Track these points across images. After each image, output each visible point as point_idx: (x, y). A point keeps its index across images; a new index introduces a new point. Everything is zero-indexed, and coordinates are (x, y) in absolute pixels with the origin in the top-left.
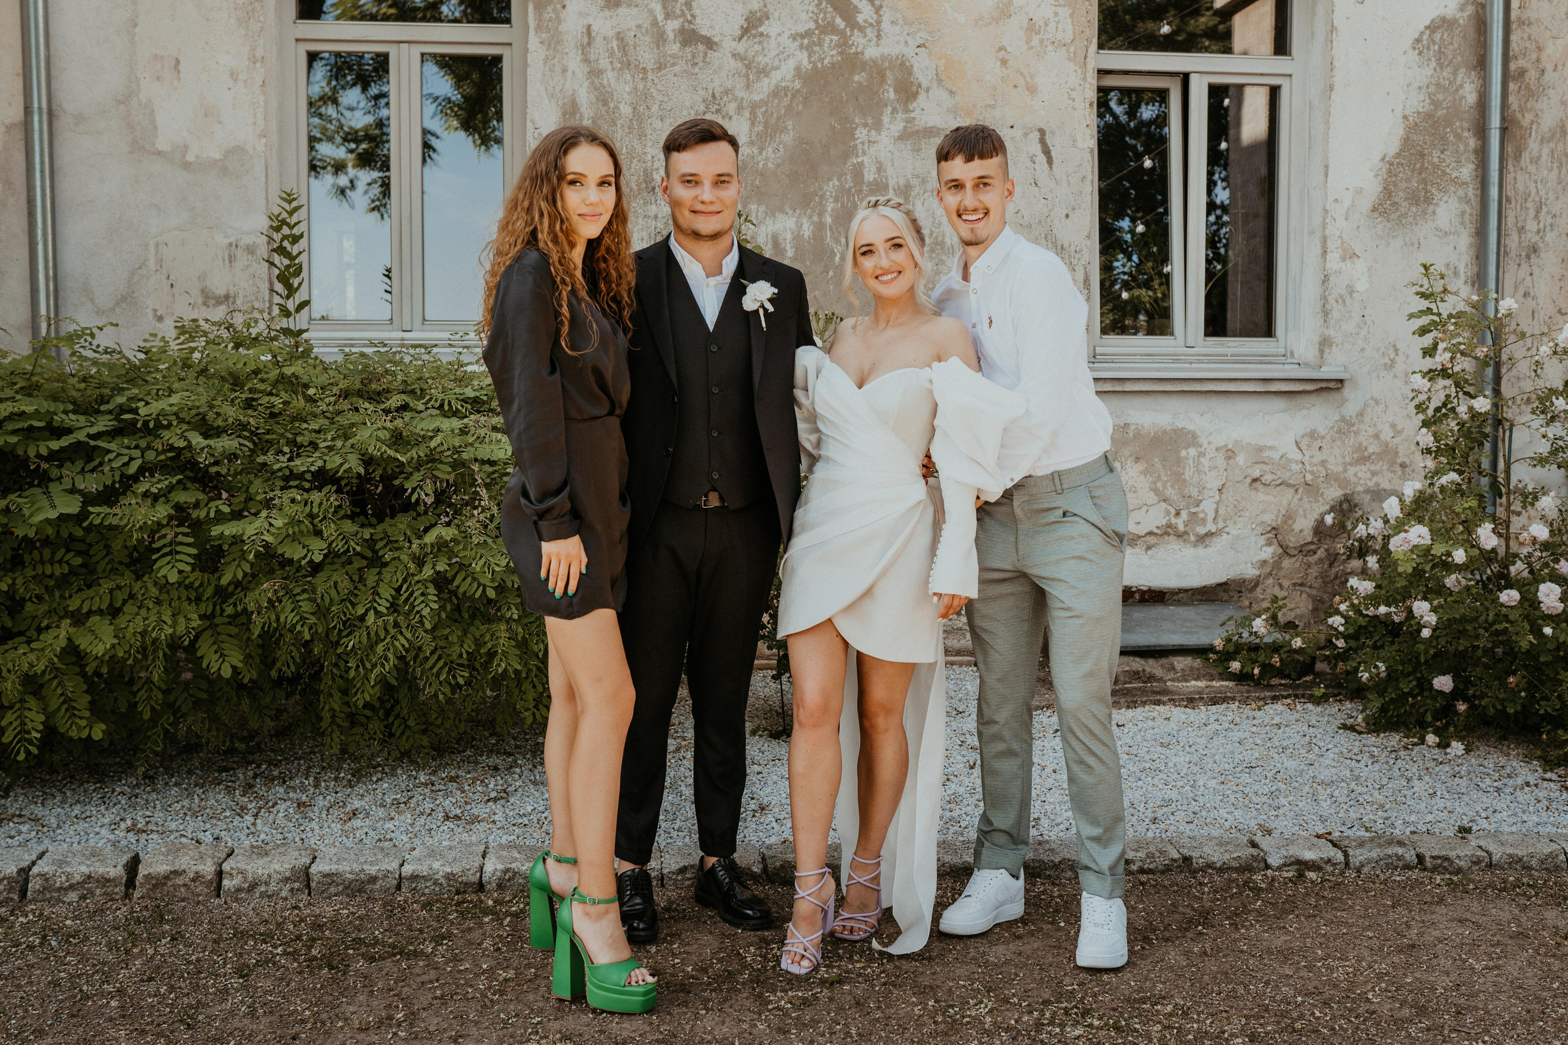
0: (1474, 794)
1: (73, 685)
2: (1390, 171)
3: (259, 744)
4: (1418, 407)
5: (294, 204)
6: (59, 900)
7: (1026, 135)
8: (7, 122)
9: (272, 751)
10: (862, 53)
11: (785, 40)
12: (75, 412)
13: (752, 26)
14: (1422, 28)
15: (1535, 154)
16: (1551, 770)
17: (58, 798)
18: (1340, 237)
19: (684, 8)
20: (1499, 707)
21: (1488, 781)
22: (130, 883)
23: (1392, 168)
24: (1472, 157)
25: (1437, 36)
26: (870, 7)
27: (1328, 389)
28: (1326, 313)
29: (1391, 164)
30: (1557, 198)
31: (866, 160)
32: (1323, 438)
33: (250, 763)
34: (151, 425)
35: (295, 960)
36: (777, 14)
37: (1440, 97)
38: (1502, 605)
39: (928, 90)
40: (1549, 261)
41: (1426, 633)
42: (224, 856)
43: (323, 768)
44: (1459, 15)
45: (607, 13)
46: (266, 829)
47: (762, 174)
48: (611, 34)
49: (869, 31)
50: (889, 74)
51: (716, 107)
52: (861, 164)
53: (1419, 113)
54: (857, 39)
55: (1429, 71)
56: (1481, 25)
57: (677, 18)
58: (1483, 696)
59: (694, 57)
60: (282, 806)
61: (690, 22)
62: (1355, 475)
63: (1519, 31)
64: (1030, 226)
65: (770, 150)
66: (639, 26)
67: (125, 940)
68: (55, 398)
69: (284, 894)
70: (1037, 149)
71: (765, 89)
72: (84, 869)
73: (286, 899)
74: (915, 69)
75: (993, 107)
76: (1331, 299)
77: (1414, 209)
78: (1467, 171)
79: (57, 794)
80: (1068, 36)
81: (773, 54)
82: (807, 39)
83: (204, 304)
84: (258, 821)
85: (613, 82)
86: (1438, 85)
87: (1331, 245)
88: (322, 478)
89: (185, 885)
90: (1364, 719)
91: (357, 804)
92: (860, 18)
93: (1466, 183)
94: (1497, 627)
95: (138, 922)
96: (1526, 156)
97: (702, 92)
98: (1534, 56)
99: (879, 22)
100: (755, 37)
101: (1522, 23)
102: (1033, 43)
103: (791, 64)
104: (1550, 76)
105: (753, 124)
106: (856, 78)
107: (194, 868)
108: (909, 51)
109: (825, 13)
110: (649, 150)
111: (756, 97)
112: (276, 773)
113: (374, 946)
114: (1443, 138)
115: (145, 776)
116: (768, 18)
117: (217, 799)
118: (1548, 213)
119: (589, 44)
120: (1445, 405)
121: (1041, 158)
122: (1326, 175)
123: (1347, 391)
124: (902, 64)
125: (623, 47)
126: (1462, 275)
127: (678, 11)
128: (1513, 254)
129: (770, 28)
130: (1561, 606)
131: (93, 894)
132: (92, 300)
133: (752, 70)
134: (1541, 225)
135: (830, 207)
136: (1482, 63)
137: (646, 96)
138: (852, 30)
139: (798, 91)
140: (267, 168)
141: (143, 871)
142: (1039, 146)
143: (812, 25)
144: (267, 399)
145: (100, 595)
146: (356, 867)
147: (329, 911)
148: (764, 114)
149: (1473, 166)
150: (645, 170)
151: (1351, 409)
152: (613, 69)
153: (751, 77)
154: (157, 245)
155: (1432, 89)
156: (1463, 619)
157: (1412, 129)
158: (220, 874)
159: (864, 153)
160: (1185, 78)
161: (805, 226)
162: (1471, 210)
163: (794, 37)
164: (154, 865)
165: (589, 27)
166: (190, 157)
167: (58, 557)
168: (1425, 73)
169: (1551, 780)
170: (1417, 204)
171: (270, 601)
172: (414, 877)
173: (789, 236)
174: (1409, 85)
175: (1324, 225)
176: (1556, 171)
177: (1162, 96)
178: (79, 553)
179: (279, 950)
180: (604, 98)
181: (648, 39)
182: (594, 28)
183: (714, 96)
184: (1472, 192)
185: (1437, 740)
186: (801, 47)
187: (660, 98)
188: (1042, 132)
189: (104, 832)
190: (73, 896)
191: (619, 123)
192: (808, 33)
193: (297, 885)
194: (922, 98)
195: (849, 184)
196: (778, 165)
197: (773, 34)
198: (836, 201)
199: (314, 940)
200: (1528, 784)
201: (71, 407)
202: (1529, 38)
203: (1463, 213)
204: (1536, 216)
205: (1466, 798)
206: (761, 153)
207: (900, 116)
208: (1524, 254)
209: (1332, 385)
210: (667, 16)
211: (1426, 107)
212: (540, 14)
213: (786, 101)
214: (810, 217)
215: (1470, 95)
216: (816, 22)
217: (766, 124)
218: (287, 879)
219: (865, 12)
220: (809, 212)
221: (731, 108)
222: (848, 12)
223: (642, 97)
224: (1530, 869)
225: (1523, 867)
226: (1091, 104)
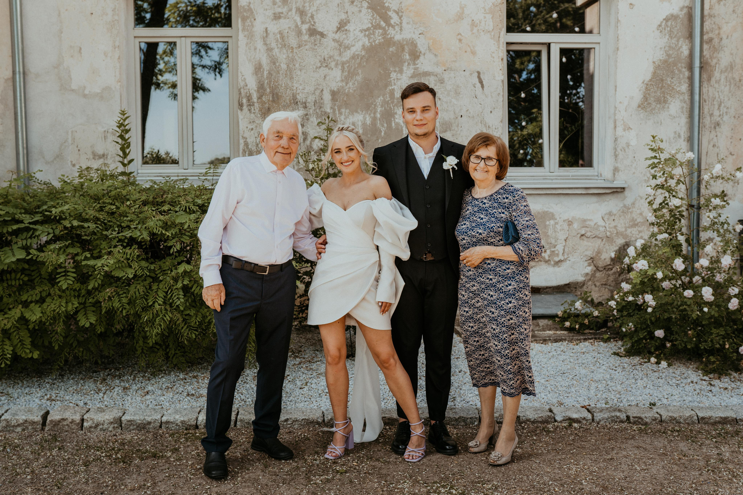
0: (666, 387)
1: (25, 334)
2: (646, 88)
3: (113, 360)
4: (649, 203)
5: (126, 116)
6: (13, 431)
7: (471, 74)
8: (6, 78)
9: (118, 363)
10: (393, 38)
11: (357, 33)
12: (25, 213)
13: (342, 26)
14: (662, 20)
15: (718, 79)
16: (707, 375)
17: (20, 385)
18: (623, 120)
19: (310, 19)
20: (683, 345)
21: (674, 380)
22: (44, 424)
23: (648, 87)
24: (687, 80)
25: (669, 23)
26: (396, 16)
27: (617, 192)
28: (616, 156)
29: (647, 85)
30: (729, 100)
31: (396, 87)
32: (615, 215)
33: (107, 369)
34: (58, 218)
35: (110, 459)
36: (353, 21)
37: (671, 52)
38: (685, 297)
39: (424, 54)
40: (725, 130)
41: (650, 310)
42: (85, 412)
43: (139, 371)
44: (680, 13)
45: (275, 22)
46: (108, 400)
47: (347, 95)
48: (276, 31)
49: (396, 27)
50: (406, 47)
51: (326, 64)
52: (393, 90)
53: (660, 60)
54: (391, 31)
55: (665, 40)
56: (690, 17)
57: (307, 23)
58: (676, 340)
59: (315, 41)
60: (116, 389)
61: (313, 25)
62: (631, 233)
63: (709, 20)
64: (473, 117)
65: (351, 83)
66: (289, 28)
67: (39, 449)
68: (16, 207)
69: (110, 429)
70: (476, 81)
71: (348, 55)
72: (24, 417)
73: (111, 431)
74: (418, 45)
75: (455, 61)
76: (618, 149)
77: (658, 106)
78: (684, 87)
79: (20, 383)
80: (491, 28)
81: (352, 39)
82: (367, 32)
83: (94, 158)
84: (105, 396)
85: (278, 54)
86: (670, 47)
87: (618, 124)
88: (132, 241)
89: (67, 425)
90: (624, 350)
91: (150, 388)
92: (392, 22)
93: (684, 93)
94: (681, 308)
95: (46, 441)
96: (713, 80)
97: (318, 57)
98: (717, 32)
99: (401, 23)
100: (343, 31)
101: (710, 16)
102: (474, 31)
103: (360, 43)
104: (725, 41)
105: (343, 72)
106: (391, 49)
107: (71, 417)
108: (415, 36)
109: (376, 20)
110: (294, 84)
111: (344, 59)
112: (117, 374)
113: (145, 453)
114: (673, 72)
115: (60, 375)
116: (349, 23)
117: (90, 385)
118: (725, 107)
119: (267, 36)
120: (664, 202)
121: (479, 85)
122: (616, 91)
123: (626, 193)
124: (412, 42)
125: (282, 38)
126: (683, 137)
127: (307, 20)
128: (707, 127)
129: (350, 27)
130: (712, 298)
131: (27, 428)
132: (44, 157)
133: (342, 47)
134: (721, 113)
135: (379, 109)
136: (691, 36)
137: (293, 60)
138: (388, 27)
139: (364, 56)
140: (121, 97)
141: (49, 418)
142: (477, 80)
143: (370, 25)
144: (109, 206)
145: (34, 294)
146: (142, 418)
147: (128, 437)
148: (348, 67)
149: (687, 85)
150: (293, 94)
151: (628, 201)
152: (278, 48)
153: (342, 50)
154: (72, 132)
155: (667, 48)
156: (667, 304)
157: (657, 68)
158: (83, 420)
159: (395, 84)
160: (549, 45)
161: (368, 119)
162: (686, 106)
163: (361, 31)
164: (54, 416)
165: (266, 29)
166: (87, 92)
167: (18, 277)
168: (663, 41)
169: (705, 380)
170: (660, 103)
171: (109, 297)
172: (167, 422)
173: (360, 123)
174: (655, 47)
175: (615, 114)
176: (728, 87)
177: (539, 53)
178: (26, 275)
179: (104, 455)
180: (274, 61)
181: (294, 33)
182: (268, 29)
183: (324, 59)
184: (687, 97)
185: (656, 360)
186: (365, 35)
187: (300, 60)
188: (479, 73)
189: (37, 400)
190: (19, 429)
191: (281, 72)
192: (368, 29)
193: (116, 425)
194: (422, 58)
195: (388, 99)
196: (355, 91)
197: (351, 30)
198: (382, 107)
199: (119, 450)
200: (692, 382)
201: (23, 211)
202: (714, 23)
203: (682, 107)
204: (719, 108)
205: (660, 389)
206: (346, 85)
207: (412, 67)
208: (713, 126)
209: (619, 190)
210: (303, 23)
211: (664, 57)
212: (244, 23)
213: (358, 61)
214: (370, 114)
215: (685, 51)
216: (372, 24)
217: (349, 72)
218: (112, 423)
219: (395, 19)
220: (369, 112)
221: (333, 64)
222: (386, 19)
223: (291, 60)
224: (680, 423)
225: (677, 422)
226: (502, 59)
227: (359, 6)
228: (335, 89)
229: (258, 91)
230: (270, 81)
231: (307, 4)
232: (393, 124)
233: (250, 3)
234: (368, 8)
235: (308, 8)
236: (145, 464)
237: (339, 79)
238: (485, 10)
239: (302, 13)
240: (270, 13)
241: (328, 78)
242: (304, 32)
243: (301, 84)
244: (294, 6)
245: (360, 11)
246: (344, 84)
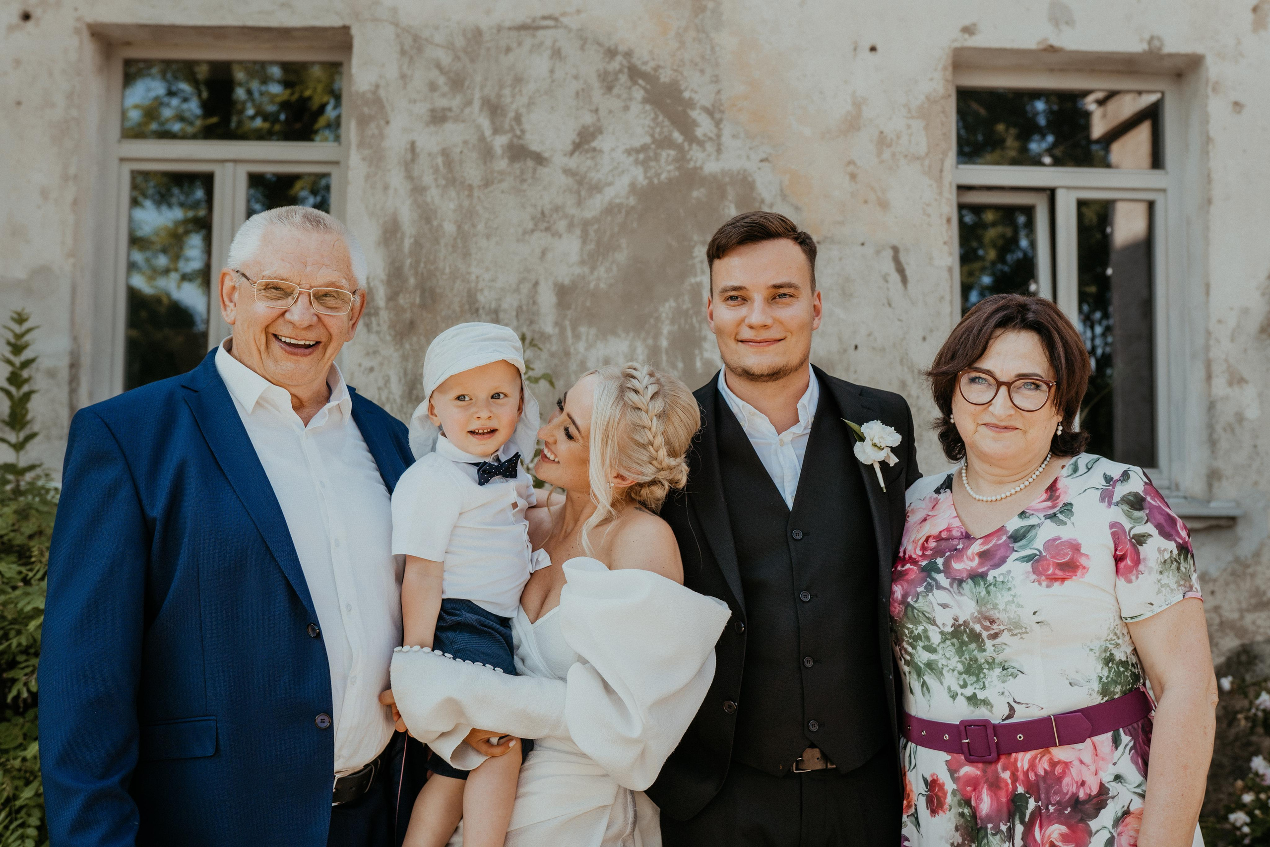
7: (878, 252)
10: (701, 168)
11: (619, 155)
13: (584, 141)
18: (1226, 360)
19: (514, 123)
26: (709, 120)
27: (1219, 527)
28: (1213, 443)
32: (1215, 581)
36: (611, 129)
45: (432, 128)
47: (593, 295)
48: (436, 150)
49: (708, 145)
50: (730, 189)
51: (545, 225)
52: (700, 284)
54: (696, 153)
57: (505, 132)
59: (522, 172)
61: (520, 138)
62: (1254, 623)
64: (883, 350)
65: (602, 269)
66: (465, 142)
70: (889, 267)
71: (598, 206)
74: (757, 182)
75: (842, 223)
76: (1219, 428)
80: (923, 149)
81: (606, 169)
82: (643, 154)
85: (437, 200)
87: (1218, 369)
92: (699, 132)
97: (529, 209)
99: (719, 136)
100: (587, 151)
102: (884, 157)
103: (626, 180)
105: (584, 242)
106: (695, 194)
108: (751, 166)
109: (662, 127)
110: (473, 269)
111: (588, 214)
116: (601, 133)
119: (413, 160)
121: (895, 277)
122: (1208, 294)
123: (1241, 529)
124: (744, 179)
125: (449, 163)
127: (507, 127)
129: (604, 143)
133: (584, 186)
135: (666, 329)
137: (471, 213)
138: (690, 145)
139: (633, 208)
140: (74, 288)
142: (892, 265)
143: (648, 140)
148: (596, 232)
150: (469, 291)
151: (1245, 549)
152: (437, 186)
153: (583, 193)
160: (1051, 193)
161: (639, 350)
163: (629, 152)
165: (413, 143)
175: (1207, 348)
177: (1029, 211)
180: (426, 215)
181: (474, 155)
182: (417, 144)
183: (543, 213)
186: (637, 162)
187: (487, 215)
188: (896, 250)
191: (442, 241)
192: (644, 148)
195: (687, 305)
196: (611, 285)
197: (606, 149)
198: (673, 322)
206: (592, 272)
209: (1223, 523)
210: (496, 131)
212: (362, 131)
213: (620, 219)
214: (645, 340)
216: (652, 136)
217: (598, 243)
219: (704, 126)
220: (643, 335)
221: (562, 225)
222: (686, 126)
223: (468, 215)
226: (949, 221)
227: (625, 96)
228: (567, 281)
229: (389, 283)
230: (418, 262)
231: (507, 92)
232: (698, 364)
233: (377, 86)
234: (645, 101)
235: (509, 100)
237: (574, 257)
238: (909, 111)
239: (494, 109)
240: (422, 109)
241: (549, 256)
242: (498, 151)
243: (487, 269)
244: (477, 96)
245: (626, 108)
246: (586, 270)
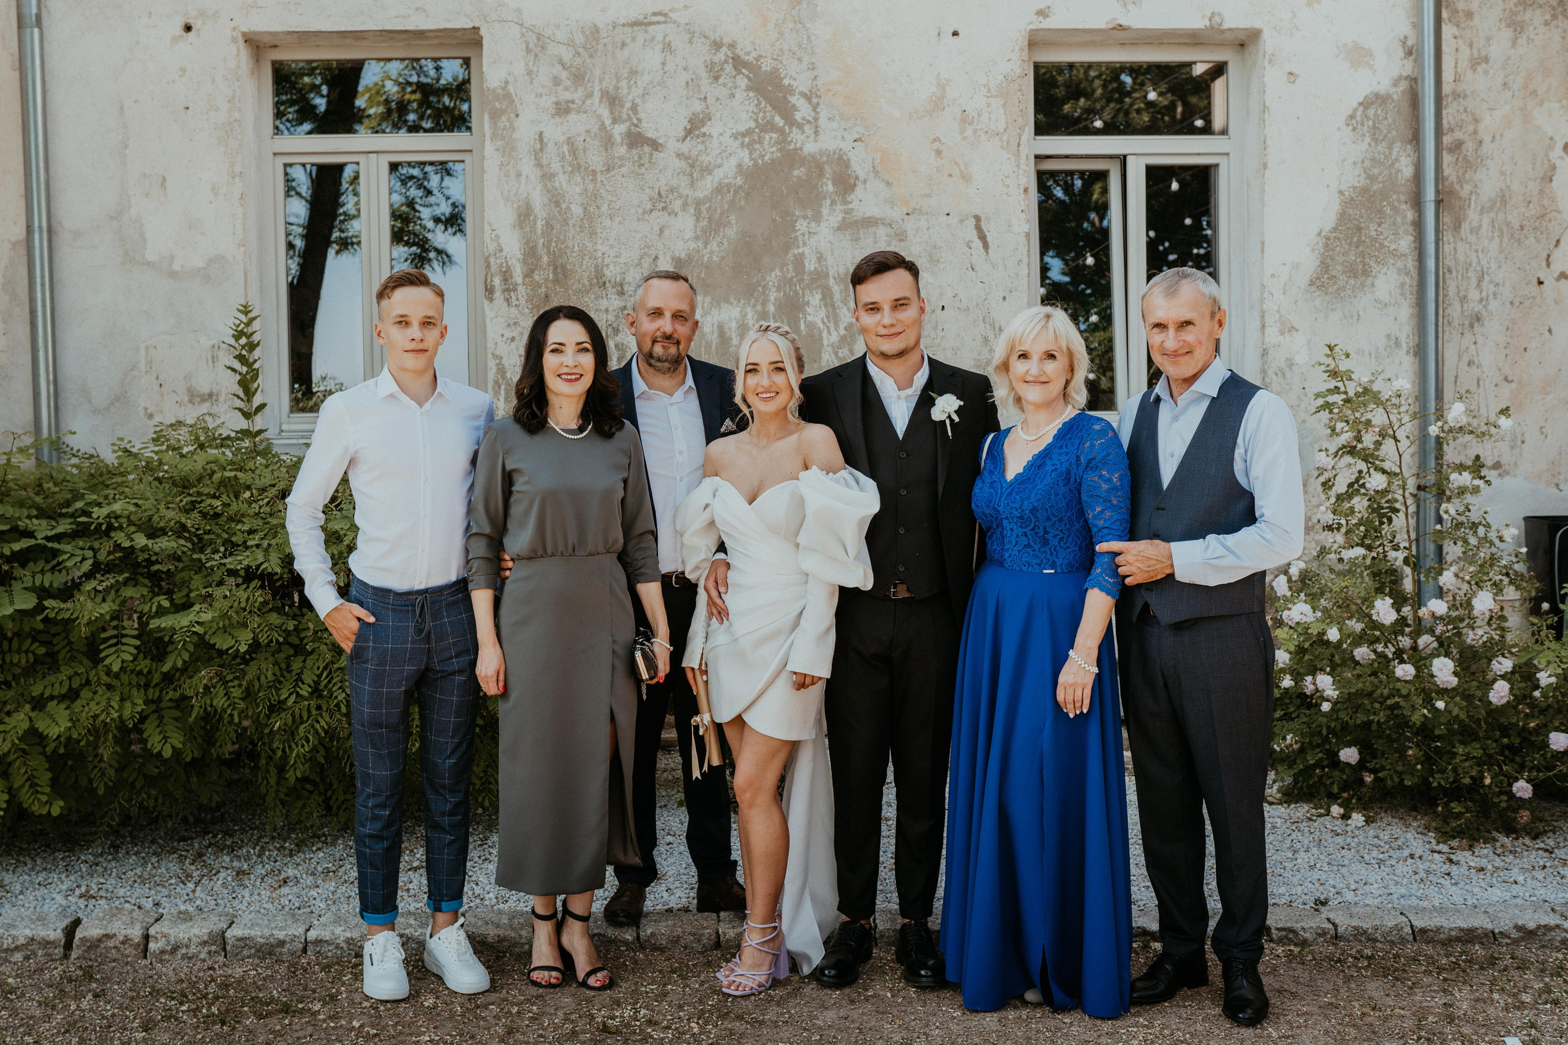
0: (1355, 867)
1: (38, 763)
2: (1326, 246)
3: (223, 815)
4: (1324, 484)
5: (251, 315)
6: (6, 960)
7: (962, 221)
8: (13, 239)
9: (233, 821)
10: (801, 149)
11: (727, 140)
12: (37, 517)
13: (694, 127)
14: (1355, 105)
15: (1475, 224)
16: (1444, 842)
17: (29, 866)
18: (1278, 311)
19: (630, 112)
20: (1396, 780)
21: (1375, 853)
22: (68, 945)
23: (1329, 243)
24: (1411, 229)
25: (1371, 112)
26: (807, 105)
29: (1328, 239)
30: (1499, 267)
31: (807, 250)
33: (207, 833)
34: (104, 527)
35: (195, 1016)
36: (718, 115)
37: (1376, 171)
38: (1399, 680)
39: (865, 182)
40: (1493, 330)
41: (1326, 707)
42: (152, 920)
43: (273, 838)
44: (1392, 90)
45: (558, 120)
46: (203, 896)
47: (707, 267)
48: (562, 139)
49: (807, 128)
50: (827, 168)
51: (663, 205)
52: (802, 255)
53: (1354, 188)
54: (796, 135)
55: (1364, 146)
56: (1414, 100)
57: (623, 122)
58: (1383, 768)
59: (640, 158)
60: (222, 875)
61: (636, 126)
63: (1455, 103)
64: (967, 309)
65: (714, 244)
66: (588, 131)
67: (54, 997)
68: (21, 504)
69: (202, 956)
70: (973, 235)
71: (709, 186)
72: (28, 932)
73: (204, 960)
74: (852, 162)
75: (929, 196)
76: (1270, 373)
77: (1352, 282)
78: (1406, 243)
79: (29, 862)
80: (1002, 126)
81: (715, 153)
82: (748, 138)
83: (190, 401)
84: (198, 888)
85: (564, 185)
86: (1373, 159)
87: (1270, 319)
88: (250, 575)
89: (115, 947)
90: (1279, 791)
91: (291, 872)
92: (798, 116)
93: (1405, 255)
94: (1389, 702)
95: (70, 980)
96: (1465, 227)
97: (648, 191)
98: (1471, 128)
99: (816, 119)
100: (698, 137)
101: (1456, 96)
102: (966, 134)
103: (734, 161)
104: (1488, 148)
105: (698, 220)
106: (796, 173)
107: (124, 932)
108: (846, 146)
109: (765, 112)
110: (599, 247)
111: (700, 194)
112: (228, 843)
113: (268, 1005)
114: (1380, 211)
115: (112, 846)
116: (710, 119)
117: (170, 866)
118: (1491, 282)
119: (541, 149)
120: (1357, 480)
121: (978, 244)
122: (1263, 251)
124: (840, 158)
125: (574, 152)
126: (1404, 345)
127: (625, 116)
128: (1455, 324)
129: (712, 128)
130: (1454, 681)
131: (36, 955)
132: (89, 401)
133: (695, 168)
134: (1484, 294)
135: (773, 296)
136: (1416, 138)
137: (595, 196)
138: (790, 128)
139: (740, 187)
140: (246, 275)
141: (79, 934)
142: (975, 233)
143: (752, 124)
144: (209, 501)
145: (58, 682)
146: (267, 932)
147: (238, 972)
148: (708, 210)
149: (1412, 238)
150: (597, 266)
152: (564, 173)
153: (695, 175)
154: (147, 348)
155: (1367, 163)
156: (1360, 694)
157: (1348, 203)
158: (147, 938)
159: (805, 244)
160: (1123, 160)
161: (750, 316)
162: (1411, 281)
163: (735, 136)
164: (89, 930)
165: (541, 133)
166: (176, 267)
167: (25, 647)
168: (1360, 149)
169: (1439, 852)
170: (1355, 277)
171: (206, 687)
172: (318, 942)
173: (734, 325)
174: (1344, 160)
175: (1262, 301)
176: (1497, 240)
177: (1102, 176)
178: (43, 643)
179: (184, 1008)
180: (556, 200)
181: (597, 143)
182: (545, 134)
183: (660, 194)
184: (1411, 263)
185: (1342, 811)
186: (742, 145)
187: (609, 198)
188: (978, 219)
189: (59, 898)
190: (18, 957)
191: (571, 222)
192: (749, 132)
193: (214, 948)
194: (859, 189)
195: (791, 274)
196: (723, 258)
197: (715, 134)
198: (778, 290)
199: (217, 998)
200: (1412, 856)
201: (35, 513)
202: (1465, 110)
203: (1403, 285)
204: (1479, 286)
205: (1344, 870)
206: (705, 247)
207: (839, 207)
208: (1467, 323)
210: (615, 121)
211: (1363, 181)
212: (495, 123)
213: (729, 197)
214: (754, 306)
215: (1406, 170)
216: (756, 121)
217: (710, 219)
218: (205, 943)
219: (803, 111)
220: (753, 301)
221: (677, 205)
222: (787, 112)
223: (592, 198)
224: (1375, 940)
225: (1369, 940)
226: (1026, 190)
227: (730, 85)
228: (683, 256)
229: (525, 262)
230: (550, 241)
231: (623, 84)
232: (803, 326)
233: (507, 82)
234: (749, 89)
235: (625, 91)
236: (266, 1025)
237: (689, 234)
238: (989, 91)
239: (613, 100)
240: (548, 102)
241: (667, 233)
242: (618, 139)
243: (612, 247)
244: (597, 88)
245: (732, 96)
246: (701, 245)
